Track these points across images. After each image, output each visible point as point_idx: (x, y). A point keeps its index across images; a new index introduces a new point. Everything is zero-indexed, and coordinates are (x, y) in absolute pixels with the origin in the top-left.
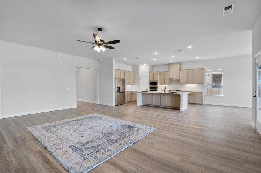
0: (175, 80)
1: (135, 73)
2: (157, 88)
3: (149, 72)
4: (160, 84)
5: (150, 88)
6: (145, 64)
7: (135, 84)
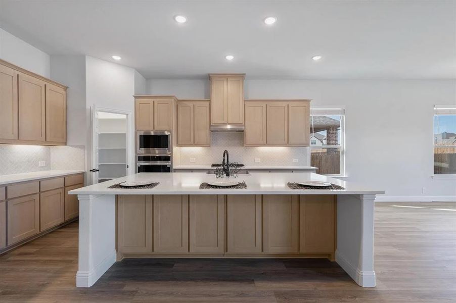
0: (231, 130)
1: (66, 88)
2: (167, 159)
3: (136, 97)
4: (178, 145)
5: (140, 159)
6: (117, 58)
7: (65, 144)
